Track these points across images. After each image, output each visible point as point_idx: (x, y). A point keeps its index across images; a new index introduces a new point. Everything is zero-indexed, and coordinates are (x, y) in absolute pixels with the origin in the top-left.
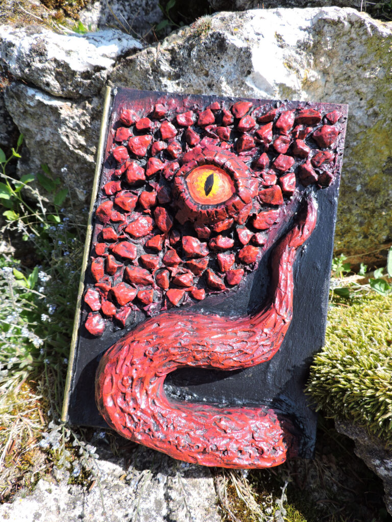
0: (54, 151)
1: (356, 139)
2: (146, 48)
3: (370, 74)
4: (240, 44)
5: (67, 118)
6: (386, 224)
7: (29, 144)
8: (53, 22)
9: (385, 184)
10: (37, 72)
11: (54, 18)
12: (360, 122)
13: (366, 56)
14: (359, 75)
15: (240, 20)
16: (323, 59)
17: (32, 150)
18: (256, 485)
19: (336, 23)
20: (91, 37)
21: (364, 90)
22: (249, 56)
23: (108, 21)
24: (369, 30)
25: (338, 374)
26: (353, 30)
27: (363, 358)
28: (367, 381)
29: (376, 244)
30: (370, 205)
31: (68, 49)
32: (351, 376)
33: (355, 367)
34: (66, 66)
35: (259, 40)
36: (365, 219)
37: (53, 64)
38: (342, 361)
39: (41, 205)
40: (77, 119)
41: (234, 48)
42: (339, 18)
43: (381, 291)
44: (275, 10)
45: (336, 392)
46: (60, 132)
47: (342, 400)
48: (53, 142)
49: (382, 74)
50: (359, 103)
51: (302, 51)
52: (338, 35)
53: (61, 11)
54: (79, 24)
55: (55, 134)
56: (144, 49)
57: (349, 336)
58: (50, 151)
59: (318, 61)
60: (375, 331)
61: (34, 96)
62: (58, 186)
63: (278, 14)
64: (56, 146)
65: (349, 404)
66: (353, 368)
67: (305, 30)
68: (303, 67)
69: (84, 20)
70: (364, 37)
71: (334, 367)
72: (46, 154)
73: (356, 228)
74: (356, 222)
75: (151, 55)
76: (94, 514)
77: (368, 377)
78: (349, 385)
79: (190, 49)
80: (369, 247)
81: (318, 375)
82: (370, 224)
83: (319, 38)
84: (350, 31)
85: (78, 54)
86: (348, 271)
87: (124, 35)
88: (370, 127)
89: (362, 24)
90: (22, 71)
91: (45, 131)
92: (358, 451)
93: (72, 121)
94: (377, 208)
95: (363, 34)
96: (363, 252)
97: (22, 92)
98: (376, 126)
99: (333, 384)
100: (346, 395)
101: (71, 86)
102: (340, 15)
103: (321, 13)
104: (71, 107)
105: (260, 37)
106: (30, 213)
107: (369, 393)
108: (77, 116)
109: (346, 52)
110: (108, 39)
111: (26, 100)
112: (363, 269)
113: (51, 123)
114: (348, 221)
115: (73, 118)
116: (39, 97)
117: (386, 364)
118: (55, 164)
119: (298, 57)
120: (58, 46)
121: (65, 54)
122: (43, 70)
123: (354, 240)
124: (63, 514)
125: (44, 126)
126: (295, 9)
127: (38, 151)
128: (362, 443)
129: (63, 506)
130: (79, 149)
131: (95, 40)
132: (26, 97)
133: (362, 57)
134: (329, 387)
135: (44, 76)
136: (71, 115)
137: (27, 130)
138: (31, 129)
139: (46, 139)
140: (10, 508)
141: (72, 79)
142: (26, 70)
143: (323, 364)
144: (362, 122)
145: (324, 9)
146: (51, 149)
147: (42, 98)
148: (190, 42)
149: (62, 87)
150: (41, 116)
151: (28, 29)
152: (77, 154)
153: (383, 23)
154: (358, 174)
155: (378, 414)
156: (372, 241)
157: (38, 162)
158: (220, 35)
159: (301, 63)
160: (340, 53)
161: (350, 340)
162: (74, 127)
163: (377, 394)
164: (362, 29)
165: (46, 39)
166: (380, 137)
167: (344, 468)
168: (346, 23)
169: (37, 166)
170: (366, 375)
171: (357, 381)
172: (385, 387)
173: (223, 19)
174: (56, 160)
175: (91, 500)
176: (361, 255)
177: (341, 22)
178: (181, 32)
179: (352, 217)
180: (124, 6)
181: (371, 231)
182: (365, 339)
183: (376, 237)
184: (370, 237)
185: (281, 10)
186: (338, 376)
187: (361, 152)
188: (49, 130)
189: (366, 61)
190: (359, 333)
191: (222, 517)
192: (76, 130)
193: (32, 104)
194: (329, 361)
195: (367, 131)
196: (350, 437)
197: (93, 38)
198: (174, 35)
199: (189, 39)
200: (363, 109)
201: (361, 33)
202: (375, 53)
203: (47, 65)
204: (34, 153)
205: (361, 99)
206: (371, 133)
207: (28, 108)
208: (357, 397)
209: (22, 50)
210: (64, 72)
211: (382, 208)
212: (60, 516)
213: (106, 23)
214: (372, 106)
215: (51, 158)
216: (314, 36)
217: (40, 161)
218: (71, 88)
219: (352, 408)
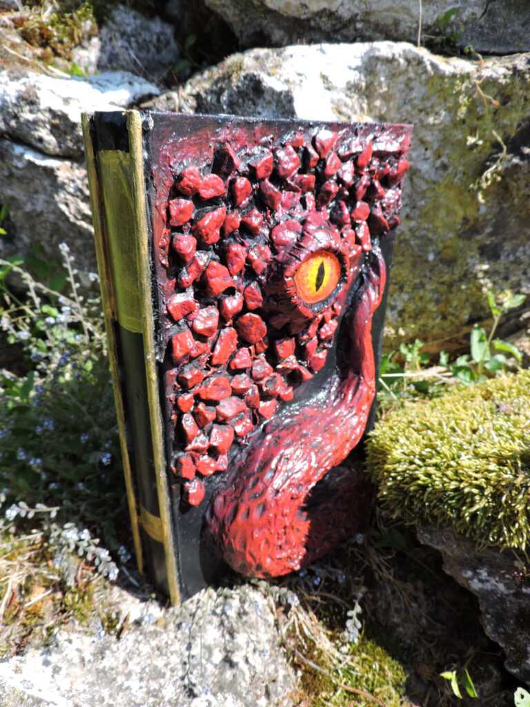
0: (48, 224)
1: (423, 198)
2: (166, 92)
3: (435, 119)
4: (279, 87)
5: (66, 181)
6: (467, 300)
7: (15, 216)
8: (40, 64)
9: (461, 251)
10: (27, 125)
11: (40, 58)
12: (426, 177)
13: (428, 99)
14: (421, 121)
15: (278, 58)
16: (378, 103)
17: (18, 224)
18: (326, 622)
19: (390, 61)
20: (94, 81)
21: (429, 138)
22: (291, 100)
23: (110, 61)
24: (429, 68)
25: (417, 470)
26: (410, 69)
27: (445, 449)
28: (449, 473)
29: (457, 326)
30: (446, 278)
31: (66, 96)
32: (431, 470)
33: (435, 460)
34: (64, 117)
35: (301, 81)
36: (442, 295)
37: (48, 115)
38: (421, 455)
39: (32, 294)
40: (79, 183)
41: (273, 92)
42: (394, 55)
43: (466, 381)
44: (318, 46)
45: (416, 491)
46: (57, 198)
47: (422, 500)
48: (48, 212)
49: (448, 119)
50: (424, 154)
51: (353, 94)
52: (394, 75)
53: (49, 49)
54: (74, 66)
55: (51, 202)
56: (162, 94)
57: (429, 428)
58: (44, 225)
59: (372, 106)
60: (458, 421)
61: (22, 155)
62: (54, 269)
63: (322, 51)
64: (52, 217)
65: (431, 502)
66: (434, 461)
67: (355, 69)
68: (355, 113)
69: (79, 61)
70: (424, 77)
71: (411, 463)
72: (38, 229)
73: (432, 307)
74: (431, 300)
75: (171, 101)
76: (127, 665)
77: (451, 469)
78: (429, 481)
79: (219, 93)
80: (449, 330)
81: (393, 474)
82: (448, 302)
83: (372, 79)
84: (406, 70)
85: (79, 101)
86: (426, 362)
87: (136, 77)
88: (438, 182)
89: (420, 62)
90: (7, 124)
91: (37, 199)
92: (447, 566)
93: (72, 185)
94: (455, 281)
95: (422, 73)
96: (442, 338)
97: (7, 150)
98: (446, 182)
99: (411, 482)
100: (427, 493)
101: (71, 141)
102: (393, 51)
103: (372, 49)
104: (71, 168)
105: (303, 78)
106: (17, 306)
107: (453, 485)
108: (79, 178)
109: (404, 94)
110: (116, 83)
111: (12, 160)
112: (444, 358)
113: (45, 189)
114: (421, 298)
115: (73, 181)
116: (29, 156)
117: (472, 453)
118: (51, 241)
119: (349, 101)
120: (54, 93)
121: (62, 102)
122: (35, 123)
123: (431, 323)
124: (88, 666)
125: (36, 192)
126: (342, 45)
127: (27, 226)
128: (451, 554)
129: (88, 657)
130: (83, 219)
131: (100, 85)
132: (12, 157)
133: (423, 99)
134: (407, 486)
135: (36, 130)
136: (71, 177)
137: (13, 199)
138: (17, 197)
139: (39, 209)
140: (21, 662)
141: (72, 133)
142: (13, 123)
143: (399, 462)
144: (430, 176)
145: (376, 44)
146: (45, 222)
147: (34, 157)
148: (219, 85)
149: (59, 143)
150: (32, 180)
151: (12, 72)
152: (80, 227)
153: (445, 59)
154: (430, 240)
155: (464, 508)
156: (452, 323)
157: (26, 240)
158: (255, 76)
159: (352, 108)
160: (398, 95)
161: (430, 432)
162: (75, 192)
163: (462, 486)
164: (420, 67)
165: (38, 85)
166: (452, 194)
167: (433, 598)
168: (402, 61)
169: (26, 245)
170: (449, 466)
171: (439, 474)
172: (470, 477)
173: (257, 58)
174: (51, 236)
175: (123, 647)
176: (441, 341)
177: (396, 60)
178: (206, 74)
179: (426, 293)
180: (129, 42)
181: (450, 310)
182: (447, 430)
183: (457, 317)
184: (450, 318)
185: (326, 46)
186: (417, 472)
187: (431, 213)
188: (42, 197)
189: (428, 104)
190: (440, 424)
191: (288, 660)
192: (77, 197)
193: (20, 165)
194: (406, 457)
195: (436, 188)
196: (436, 547)
197: (97, 83)
198: (198, 77)
199: (216, 82)
200: (429, 161)
201: (420, 71)
202: (437, 95)
203: (40, 116)
204: (22, 228)
205: (426, 149)
206: (441, 189)
207: (14, 170)
208: (440, 492)
209: (7, 98)
210: (61, 125)
211: (461, 280)
212: (85, 668)
213: (109, 63)
214: (439, 157)
215: (44, 233)
216: (366, 76)
217: (29, 238)
218: (70, 144)
219: (435, 506)
